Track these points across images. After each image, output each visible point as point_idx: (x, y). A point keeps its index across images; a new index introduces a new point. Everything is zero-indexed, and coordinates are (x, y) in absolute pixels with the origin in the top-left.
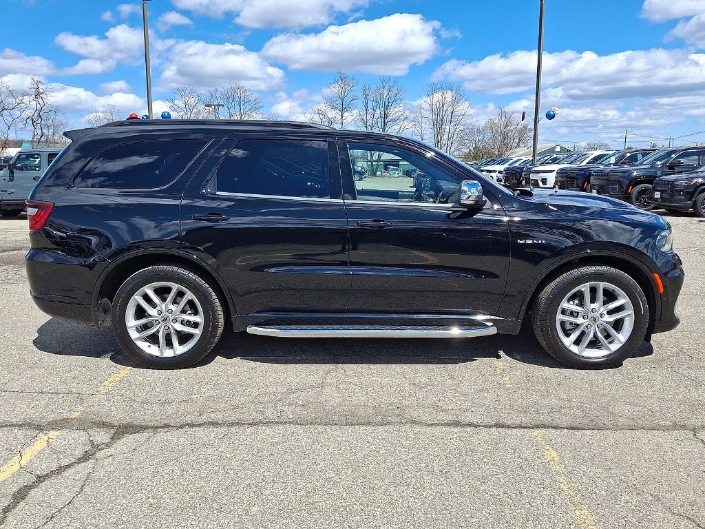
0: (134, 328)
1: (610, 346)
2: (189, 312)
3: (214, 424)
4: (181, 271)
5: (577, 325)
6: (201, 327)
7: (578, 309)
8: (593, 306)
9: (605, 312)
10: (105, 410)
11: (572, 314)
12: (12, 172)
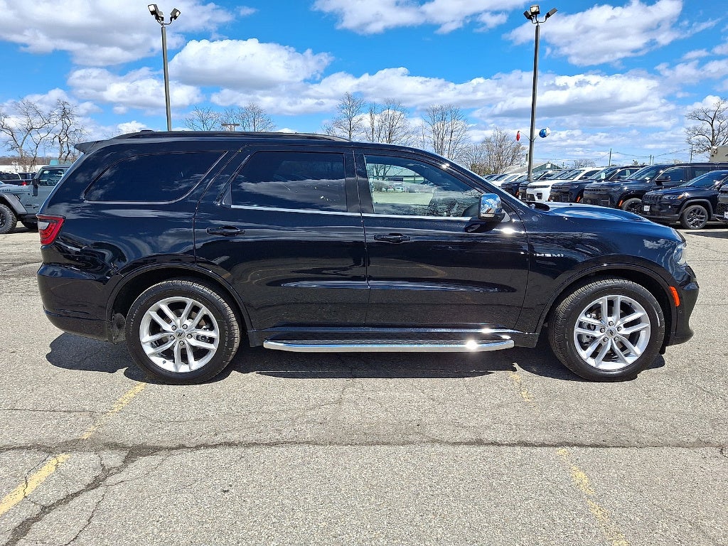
0: (149, 344)
1: (626, 359)
2: (204, 327)
3: (230, 444)
4: (196, 285)
5: (594, 339)
6: (217, 342)
7: (596, 322)
8: (610, 319)
9: (622, 326)
10: (118, 430)
11: (589, 327)
12: (36, 187)
